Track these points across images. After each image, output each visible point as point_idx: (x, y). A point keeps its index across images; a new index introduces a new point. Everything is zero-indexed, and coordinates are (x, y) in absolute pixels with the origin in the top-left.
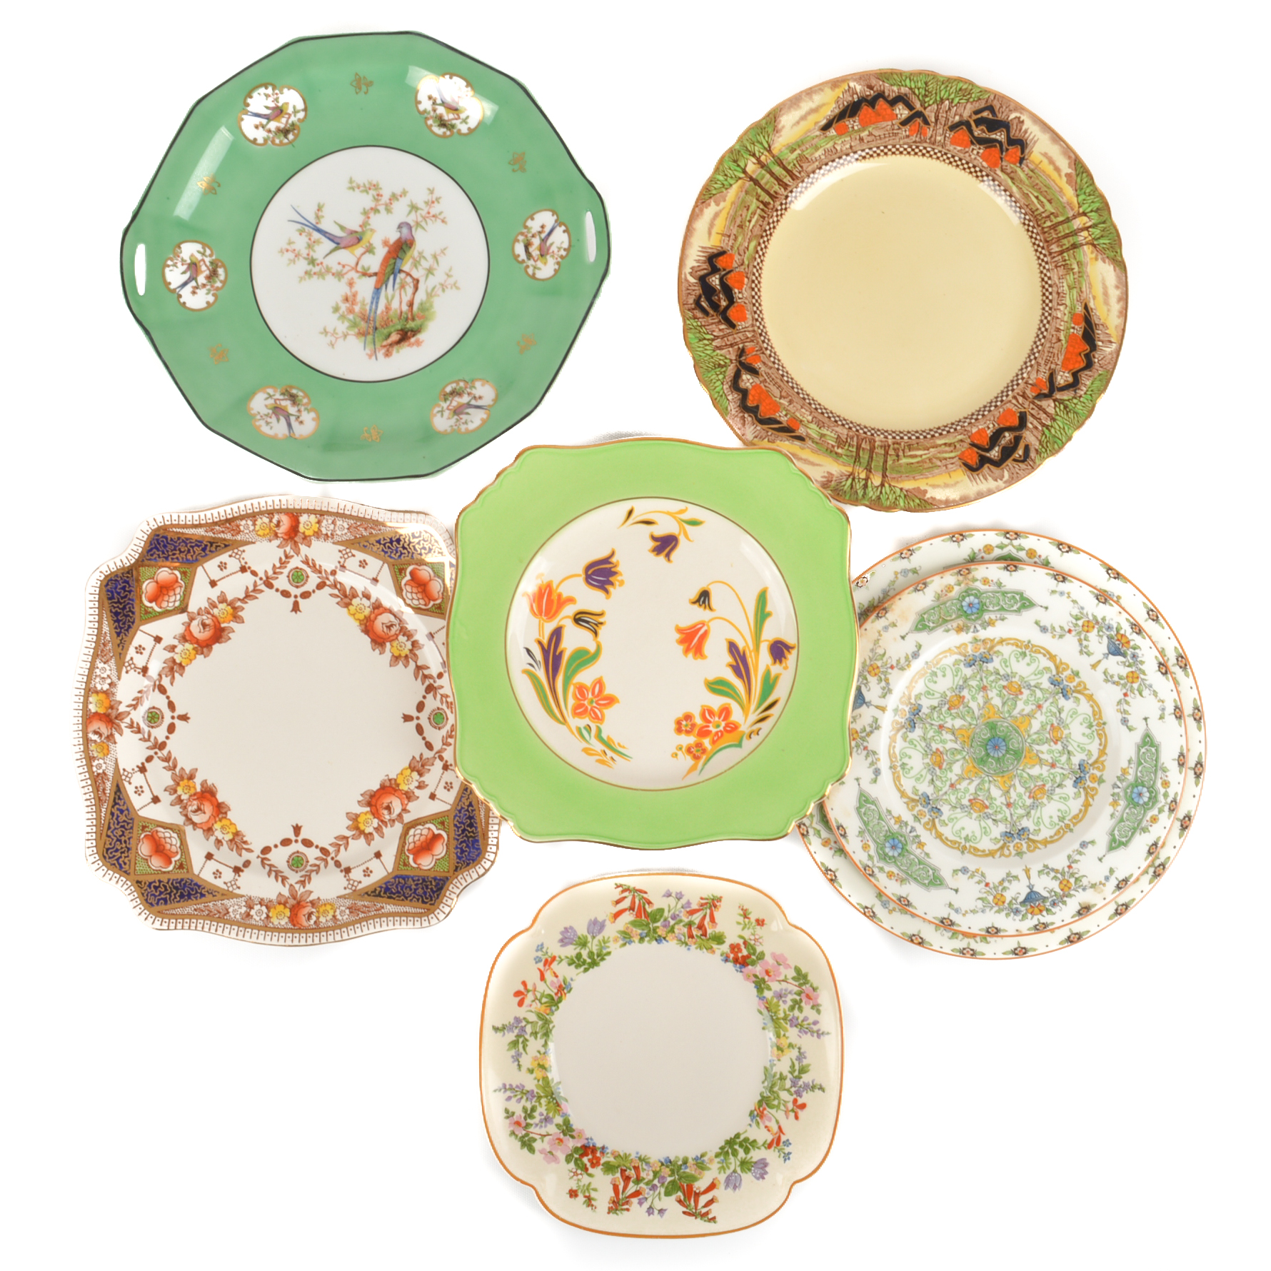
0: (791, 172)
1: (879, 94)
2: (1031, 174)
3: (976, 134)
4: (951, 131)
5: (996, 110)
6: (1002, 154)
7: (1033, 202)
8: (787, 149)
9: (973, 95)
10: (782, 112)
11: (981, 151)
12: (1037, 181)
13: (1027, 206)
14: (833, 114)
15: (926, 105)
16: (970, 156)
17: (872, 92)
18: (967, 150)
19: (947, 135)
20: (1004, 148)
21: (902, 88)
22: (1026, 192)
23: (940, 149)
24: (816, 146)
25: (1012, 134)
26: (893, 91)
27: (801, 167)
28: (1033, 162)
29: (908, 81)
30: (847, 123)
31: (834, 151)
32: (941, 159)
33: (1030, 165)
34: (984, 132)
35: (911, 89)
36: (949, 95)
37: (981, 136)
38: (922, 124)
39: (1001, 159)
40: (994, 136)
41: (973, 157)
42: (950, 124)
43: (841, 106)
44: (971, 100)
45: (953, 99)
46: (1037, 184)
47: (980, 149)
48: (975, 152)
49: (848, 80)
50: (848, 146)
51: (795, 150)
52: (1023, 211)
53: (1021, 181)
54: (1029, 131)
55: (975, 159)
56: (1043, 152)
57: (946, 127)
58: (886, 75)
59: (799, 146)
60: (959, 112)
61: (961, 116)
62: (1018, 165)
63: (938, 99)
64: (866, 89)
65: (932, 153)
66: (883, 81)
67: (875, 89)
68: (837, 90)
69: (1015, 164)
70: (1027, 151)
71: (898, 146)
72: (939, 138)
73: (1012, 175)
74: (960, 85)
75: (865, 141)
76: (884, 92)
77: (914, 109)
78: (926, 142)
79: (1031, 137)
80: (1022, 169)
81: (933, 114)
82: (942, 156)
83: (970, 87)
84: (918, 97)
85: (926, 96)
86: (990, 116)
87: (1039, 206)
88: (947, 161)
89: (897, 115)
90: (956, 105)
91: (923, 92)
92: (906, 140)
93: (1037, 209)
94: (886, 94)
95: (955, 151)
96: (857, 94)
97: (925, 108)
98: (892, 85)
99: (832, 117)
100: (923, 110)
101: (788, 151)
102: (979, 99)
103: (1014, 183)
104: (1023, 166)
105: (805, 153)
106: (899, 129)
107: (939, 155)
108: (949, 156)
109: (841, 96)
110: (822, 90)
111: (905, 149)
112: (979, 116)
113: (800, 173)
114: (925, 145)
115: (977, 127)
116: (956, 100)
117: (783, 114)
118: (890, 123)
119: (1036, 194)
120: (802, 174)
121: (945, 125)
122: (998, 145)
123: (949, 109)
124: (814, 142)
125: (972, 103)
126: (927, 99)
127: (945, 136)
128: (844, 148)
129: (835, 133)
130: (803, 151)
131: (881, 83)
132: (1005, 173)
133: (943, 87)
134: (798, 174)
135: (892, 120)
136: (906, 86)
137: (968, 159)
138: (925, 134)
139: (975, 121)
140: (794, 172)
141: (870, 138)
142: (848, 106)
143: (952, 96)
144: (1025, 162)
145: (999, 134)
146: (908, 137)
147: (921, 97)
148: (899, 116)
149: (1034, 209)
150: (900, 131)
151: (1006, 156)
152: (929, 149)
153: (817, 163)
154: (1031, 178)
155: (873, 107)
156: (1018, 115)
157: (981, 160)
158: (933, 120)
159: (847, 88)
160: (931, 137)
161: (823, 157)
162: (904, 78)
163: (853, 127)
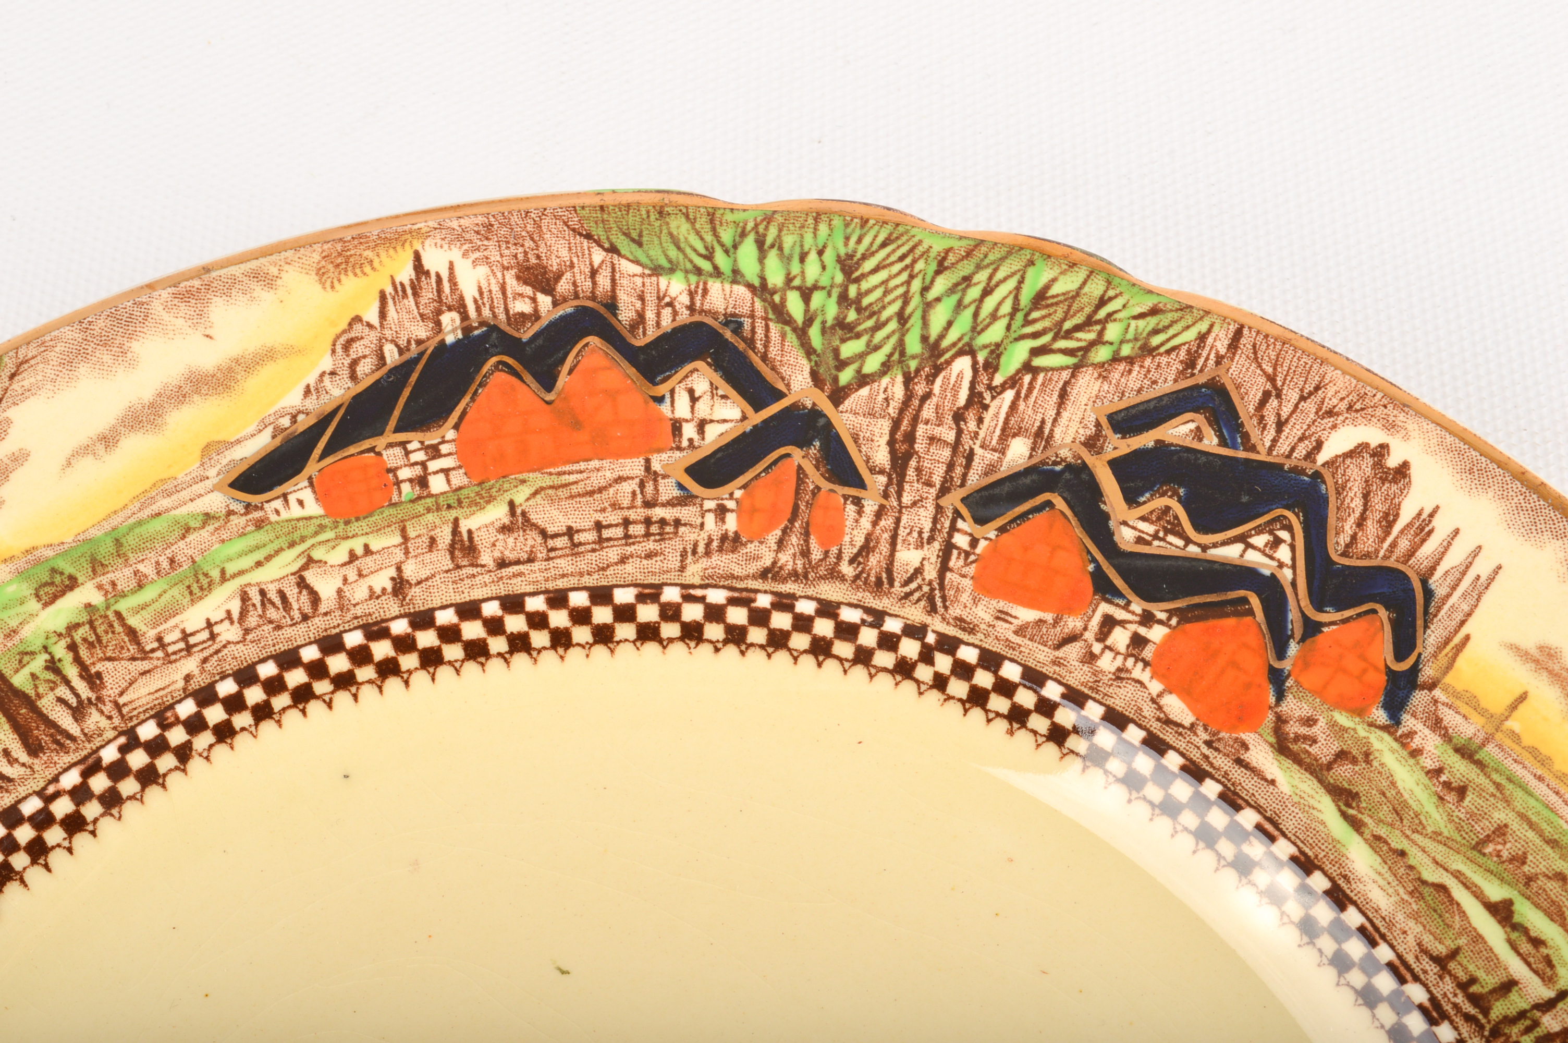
0: (30, 703)
1: (582, 311)
2: (1460, 769)
3: (1125, 537)
4: (981, 521)
5: (1246, 407)
6: (1281, 654)
7: (1478, 938)
8: (20, 574)
9: (1113, 332)
10: (26, 380)
11: (1157, 633)
12: (1501, 815)
13: (1441, 962)
14: (316, 406)
15: (846, 376)
16: (1090, 658)
17: (545, 301)
18: (1073, 623)
19: (961, 540)
20: (1293, 615)
21: (715, 287)
22: (1431, 875)
23: (916, 614)
24: (197, 572)
25: (1336, 543)
26: (665, 302)
27: (94, 680)
28: (1473, 702)
29: (748, 251)
30: (392, 457)
31: (299, 602)
32: (924, 673)
33: (1449, 718)
34: (1175, 529)
35: (761, 289)
36: (977, 329)
37: (1157, 548)
38: (815, 477)
39: (1277, 679)
40: (1232, 552)
41: (1107, 663)
42: (975, 479)
43: (364, 368)
44: (1102, 354)
45: (996, 351)
46: (1501, 831)
47: (1147, 619)
48: (1120, 638)
49: (423, 236)
50: (382, 580)
51: (72, 583)
52: (1417, 993)
53: (1400, 809)
54: (1442, 527)
55: (1120, 675)
56: (1529, 643)
57: (953, 500)
58: (632, 219)
59: (97, 566)
60: (1030, 415)
61: (1041, 437)
62: (1380, 716)
63: (914, 345)
64: (512, 283)
65: (868, 637)
66: (613, 249)
67: (563, 287)
68: (350, 284)
69: (1359, 712)
70: (1431, 638)
71: (671, 595)
72: (908, 557)
73: (1343, 773)
74: (1037, 278)
75: (486, 558)
76: (612, 305)
77: (779, 395)
78: (834, 574)
79: (1453, 559)
80: (1404, 740)
81: (884, 426)
82: (927, 657)
83: (1096, 288)
84: (802, 333)
85: (846, 329)
86: (1210, 443)
87: (1517, 968)
88: (958, 688)
89: (676, 427)
90: (1013, 382)
91: (832, 310)
92: (723, 562)
93: (1509, 986)
94: (626, 314)
95: (1005, 630)
96: (461, 308)
97: (838, 396)
98: (657, 271)
99: (304, 422)
100: (826, 406)
101: (25, 589)
102: (1148, 350)
103: (1356, 825)
104: (1408, 722)
105: (123, 606)
106: (686, 499)
107: (910, 648)
108: (969, 654)
109: (372, 315)
110: (268, 281)
111: (715, 613)
112: (1146, 440)
113: (78, 712)
114: (830, 591)
115: (1131, 499)
116: (1015, 357)
117: (27, 393)
118: (634, 466)
119: (1496, 892)
120: (94, 719)
121: (944, 490)
122: (1255, 602)
123: (976, 400)
124: (183, 550)
125: (1103, 370)
126: (849, 349)
127: (948, 547)
128: (359, 592)
129: (313, 508)
130: (113, 592)
131: (598, 256)
132: (1297, 759)
133: (941, 285)
134: (66, 721)
135: (646, 451)
136: (736, 276)
137: (1078, 676)
138: (834, 533)
139: (1116, 465)
140: (47, 704)
141: (512, 546)
142: (403, 370)
143: (995, 333)
144: (1419, 698)
145: (1260, 540)
146: (730, 543)
147: (814, 334)
148: (689, 431)
149: (1488, 981)
150: (686, 513)
151: (1304, 662)
152: (850, 615)
153: (190, 665)
154: (1462, 792)
155: (548, 381)
156: (1374, 435)
157: (1155, 687)
158: (882, 457)
159: (406, 274)
160: (867, 548)
161: (229, 632)
162: (727, 236)
163: (422, 482)
